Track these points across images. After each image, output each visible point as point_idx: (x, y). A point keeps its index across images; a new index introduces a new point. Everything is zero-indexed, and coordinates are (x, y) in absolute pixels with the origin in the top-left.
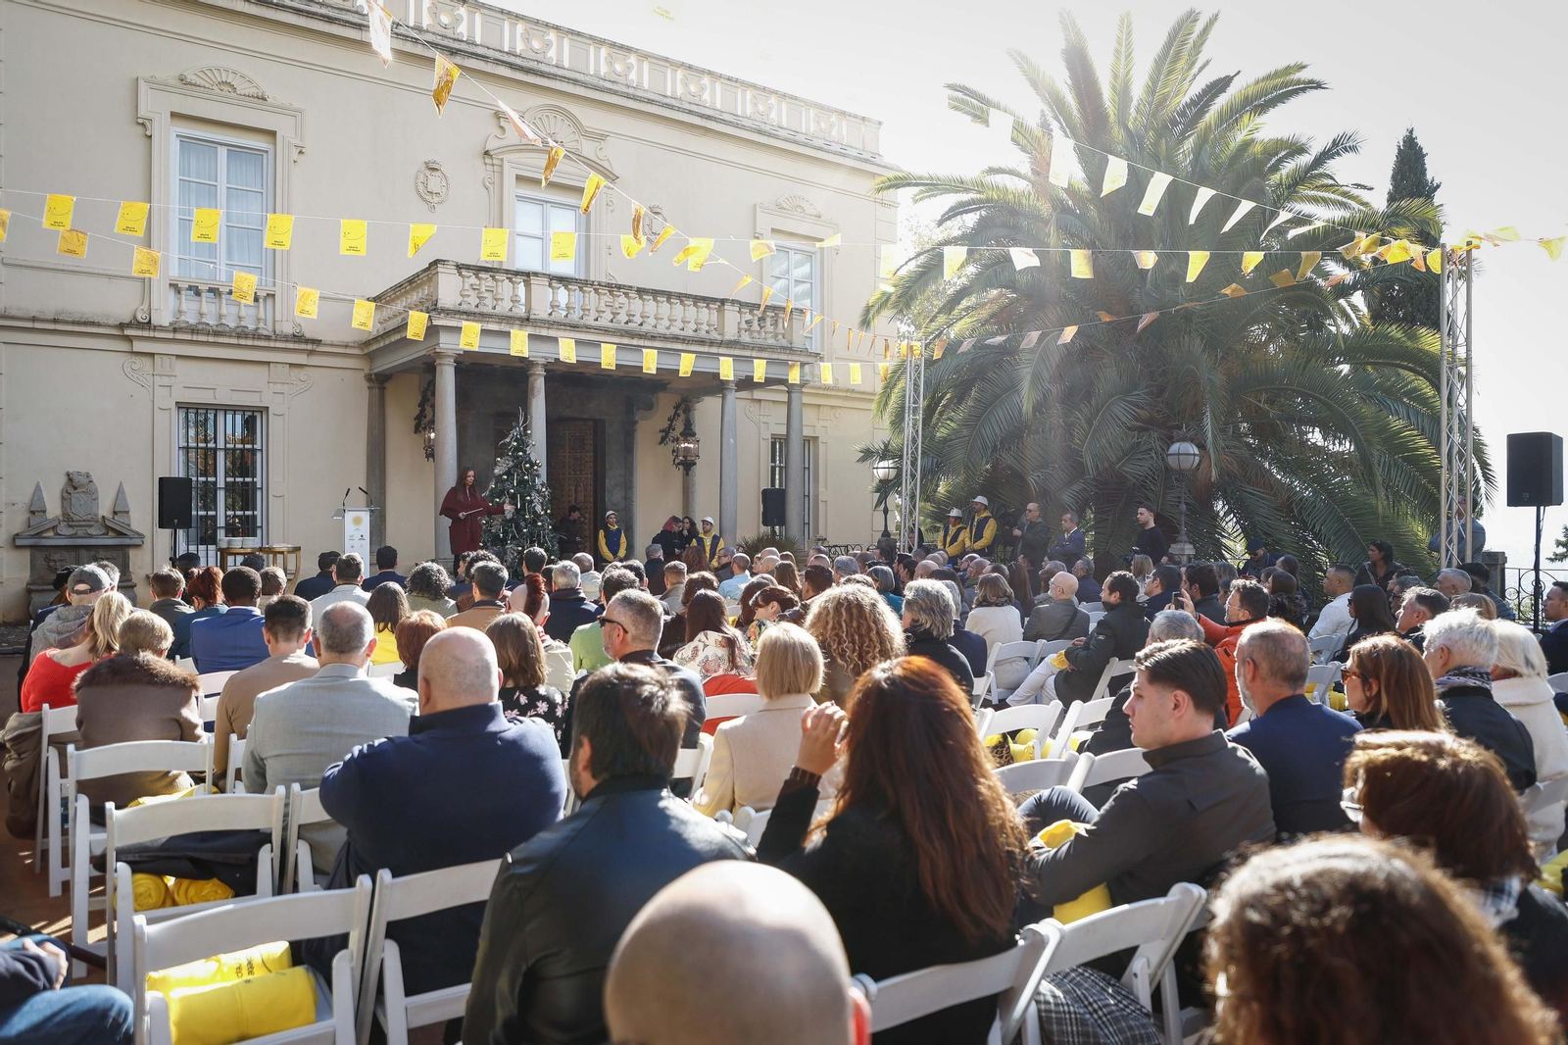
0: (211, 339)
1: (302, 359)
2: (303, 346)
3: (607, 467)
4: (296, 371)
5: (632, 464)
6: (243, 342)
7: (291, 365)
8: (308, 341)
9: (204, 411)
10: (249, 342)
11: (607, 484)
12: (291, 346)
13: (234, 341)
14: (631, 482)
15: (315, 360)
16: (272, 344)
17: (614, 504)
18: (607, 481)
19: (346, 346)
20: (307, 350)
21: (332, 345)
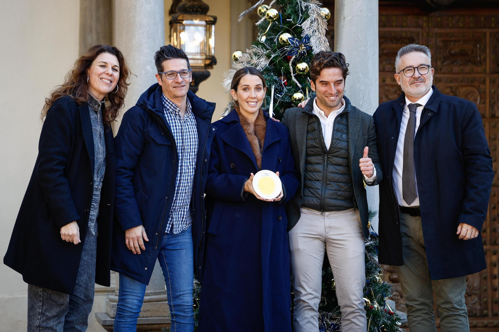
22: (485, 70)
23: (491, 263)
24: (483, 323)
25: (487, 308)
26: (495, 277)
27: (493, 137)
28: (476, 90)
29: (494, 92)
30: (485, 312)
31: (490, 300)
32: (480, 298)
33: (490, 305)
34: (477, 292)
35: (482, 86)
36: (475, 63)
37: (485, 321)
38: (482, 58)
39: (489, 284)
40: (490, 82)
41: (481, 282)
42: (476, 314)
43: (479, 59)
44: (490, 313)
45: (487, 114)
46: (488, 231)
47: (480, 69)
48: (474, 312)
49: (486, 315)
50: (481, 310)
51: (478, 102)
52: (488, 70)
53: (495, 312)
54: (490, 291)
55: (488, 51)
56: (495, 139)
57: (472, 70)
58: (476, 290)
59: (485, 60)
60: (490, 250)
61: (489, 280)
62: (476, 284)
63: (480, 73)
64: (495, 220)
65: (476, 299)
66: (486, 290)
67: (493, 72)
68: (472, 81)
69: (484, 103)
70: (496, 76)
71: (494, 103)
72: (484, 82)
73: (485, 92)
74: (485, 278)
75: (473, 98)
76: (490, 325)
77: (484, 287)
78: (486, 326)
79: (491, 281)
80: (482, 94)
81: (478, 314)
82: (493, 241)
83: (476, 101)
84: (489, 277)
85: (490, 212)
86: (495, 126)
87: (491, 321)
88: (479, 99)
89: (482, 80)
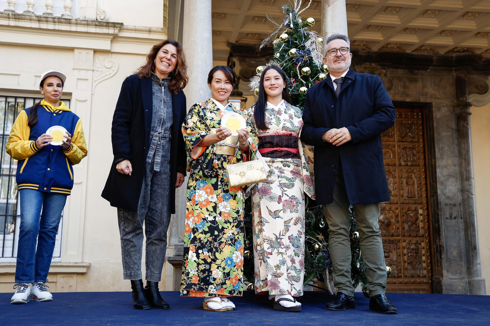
0: (12, 23)
1: (105, 44)
2: (105, 30)
3: (438, 155)
4: (100, 58)
5: (468, 151)
6: (44, 26)
7: (96, 51)
8: (108, 24)
9: (22, 101)
10: (51, 26)
11: (439, 174)
12: (92, 30)
13: (35, 25)
14: (468, 172)
15: (118, 47)
16: (73, 28)
17: (448, 198)
18: (438, 170)
19: (150, 31)
20: (108, 34)
21: (136, 30)
22: (394, 140)
23: (402, 247)
24: (399, 281)
25: (401, 273)
26: (405, 255)
27: (401, 176)
28: (390, 151)
29: (400, 152)
30: (400, 274)
31: (402, 268)
32: (397, 266)
33: (402, 271)
34: (395, 263)
35: (393, 149)
36: (389, 136)
37: (400, 280)
38: (393, 133)
39: (402, 259)
40: (398, 147)
41: (397, 257)
42: (395, 276)
43: (391, 134)
44: (403, 275)
45: (397, 164)
46: (400, 228)
47: (392, 139)
48: (394, 275)
49: (401, 277)
50: (398, 274)
51: (392, 157)
52: (396, 141)
53: (406, 274)
54: (402, 263)
55: (395, 130)
56: (402, 177)
57: (388, 140)
58: (394, 262)
59: (394, 135)
60: (401, 239)
61: (401, 256)
62: (395, 259)
63: (392, 142)
64: (404, 222)
65: (395, 267)
66: (400, 262)
67: (399, 141)
68: (388, 146)
69: (395, 157)
70: (400, 143)
71: (400, 158)
72: (394, 146)
73: (395, 152)
74: (399, 255)
75: (389, 155)
76: (402, 282)
77: (399, 261)
78: (401, 283)
79: (403, 257)
80: (394, 153)
81: (396, 276)
82: (403, 234)
83: (391, 157)
84: (401, 254)
85: (401, 218)
86: (401, 170)
87: (403, 280)
88: (392, 155)
89: (393, 145)
